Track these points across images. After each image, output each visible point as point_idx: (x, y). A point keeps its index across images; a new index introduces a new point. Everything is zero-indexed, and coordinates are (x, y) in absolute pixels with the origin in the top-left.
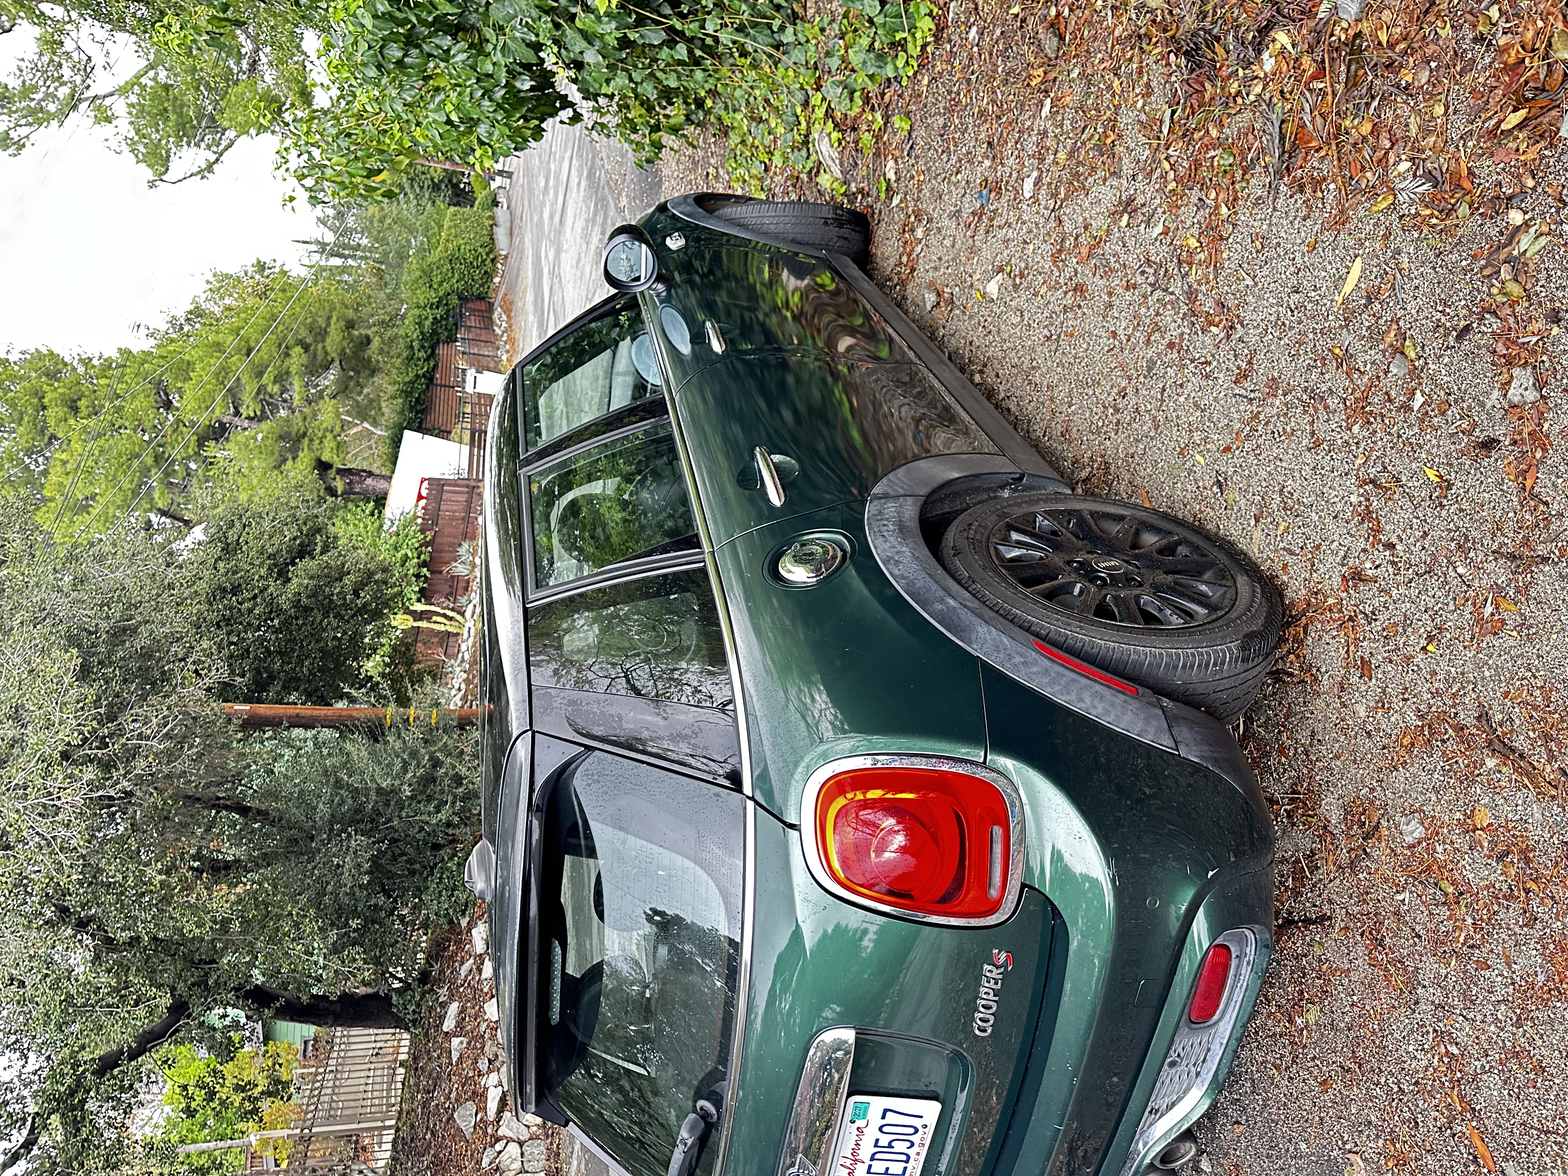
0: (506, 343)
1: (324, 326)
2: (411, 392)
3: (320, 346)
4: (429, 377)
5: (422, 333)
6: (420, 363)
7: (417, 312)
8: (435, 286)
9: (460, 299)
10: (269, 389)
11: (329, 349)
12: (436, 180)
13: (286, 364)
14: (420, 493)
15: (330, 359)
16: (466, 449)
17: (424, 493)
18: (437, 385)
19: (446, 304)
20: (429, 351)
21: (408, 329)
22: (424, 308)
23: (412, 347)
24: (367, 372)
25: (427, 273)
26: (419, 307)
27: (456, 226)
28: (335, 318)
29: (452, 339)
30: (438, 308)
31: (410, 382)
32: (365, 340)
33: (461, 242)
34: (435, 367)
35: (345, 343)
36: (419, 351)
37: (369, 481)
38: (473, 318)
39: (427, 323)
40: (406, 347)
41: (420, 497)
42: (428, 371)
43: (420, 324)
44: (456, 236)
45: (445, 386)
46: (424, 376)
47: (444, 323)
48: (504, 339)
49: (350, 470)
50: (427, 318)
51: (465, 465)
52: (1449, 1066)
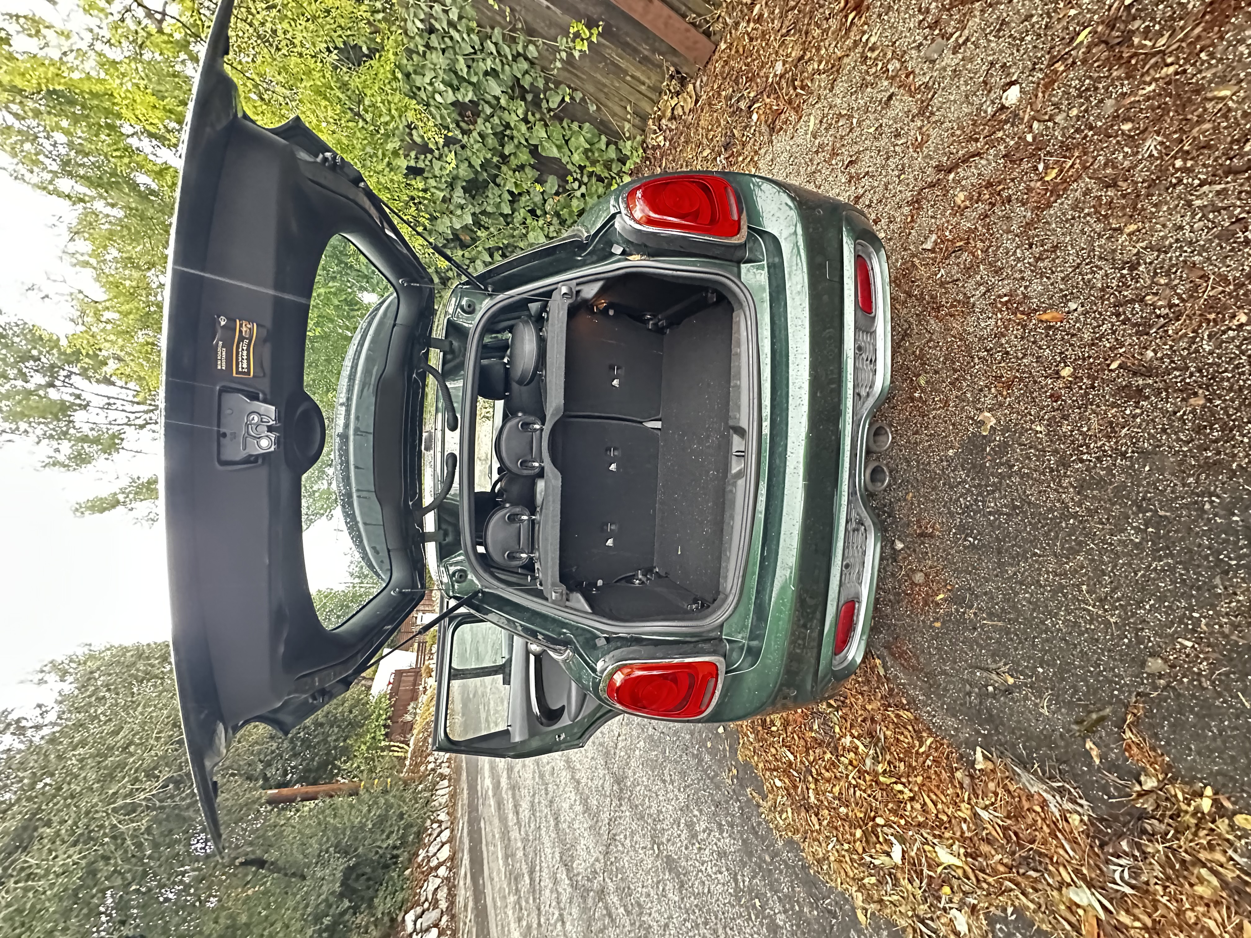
14: (390, 681)
16: (415, 654)
17: (392, 680)
41: (389, 683)
51: (414, 661)
52: (1007, 309)
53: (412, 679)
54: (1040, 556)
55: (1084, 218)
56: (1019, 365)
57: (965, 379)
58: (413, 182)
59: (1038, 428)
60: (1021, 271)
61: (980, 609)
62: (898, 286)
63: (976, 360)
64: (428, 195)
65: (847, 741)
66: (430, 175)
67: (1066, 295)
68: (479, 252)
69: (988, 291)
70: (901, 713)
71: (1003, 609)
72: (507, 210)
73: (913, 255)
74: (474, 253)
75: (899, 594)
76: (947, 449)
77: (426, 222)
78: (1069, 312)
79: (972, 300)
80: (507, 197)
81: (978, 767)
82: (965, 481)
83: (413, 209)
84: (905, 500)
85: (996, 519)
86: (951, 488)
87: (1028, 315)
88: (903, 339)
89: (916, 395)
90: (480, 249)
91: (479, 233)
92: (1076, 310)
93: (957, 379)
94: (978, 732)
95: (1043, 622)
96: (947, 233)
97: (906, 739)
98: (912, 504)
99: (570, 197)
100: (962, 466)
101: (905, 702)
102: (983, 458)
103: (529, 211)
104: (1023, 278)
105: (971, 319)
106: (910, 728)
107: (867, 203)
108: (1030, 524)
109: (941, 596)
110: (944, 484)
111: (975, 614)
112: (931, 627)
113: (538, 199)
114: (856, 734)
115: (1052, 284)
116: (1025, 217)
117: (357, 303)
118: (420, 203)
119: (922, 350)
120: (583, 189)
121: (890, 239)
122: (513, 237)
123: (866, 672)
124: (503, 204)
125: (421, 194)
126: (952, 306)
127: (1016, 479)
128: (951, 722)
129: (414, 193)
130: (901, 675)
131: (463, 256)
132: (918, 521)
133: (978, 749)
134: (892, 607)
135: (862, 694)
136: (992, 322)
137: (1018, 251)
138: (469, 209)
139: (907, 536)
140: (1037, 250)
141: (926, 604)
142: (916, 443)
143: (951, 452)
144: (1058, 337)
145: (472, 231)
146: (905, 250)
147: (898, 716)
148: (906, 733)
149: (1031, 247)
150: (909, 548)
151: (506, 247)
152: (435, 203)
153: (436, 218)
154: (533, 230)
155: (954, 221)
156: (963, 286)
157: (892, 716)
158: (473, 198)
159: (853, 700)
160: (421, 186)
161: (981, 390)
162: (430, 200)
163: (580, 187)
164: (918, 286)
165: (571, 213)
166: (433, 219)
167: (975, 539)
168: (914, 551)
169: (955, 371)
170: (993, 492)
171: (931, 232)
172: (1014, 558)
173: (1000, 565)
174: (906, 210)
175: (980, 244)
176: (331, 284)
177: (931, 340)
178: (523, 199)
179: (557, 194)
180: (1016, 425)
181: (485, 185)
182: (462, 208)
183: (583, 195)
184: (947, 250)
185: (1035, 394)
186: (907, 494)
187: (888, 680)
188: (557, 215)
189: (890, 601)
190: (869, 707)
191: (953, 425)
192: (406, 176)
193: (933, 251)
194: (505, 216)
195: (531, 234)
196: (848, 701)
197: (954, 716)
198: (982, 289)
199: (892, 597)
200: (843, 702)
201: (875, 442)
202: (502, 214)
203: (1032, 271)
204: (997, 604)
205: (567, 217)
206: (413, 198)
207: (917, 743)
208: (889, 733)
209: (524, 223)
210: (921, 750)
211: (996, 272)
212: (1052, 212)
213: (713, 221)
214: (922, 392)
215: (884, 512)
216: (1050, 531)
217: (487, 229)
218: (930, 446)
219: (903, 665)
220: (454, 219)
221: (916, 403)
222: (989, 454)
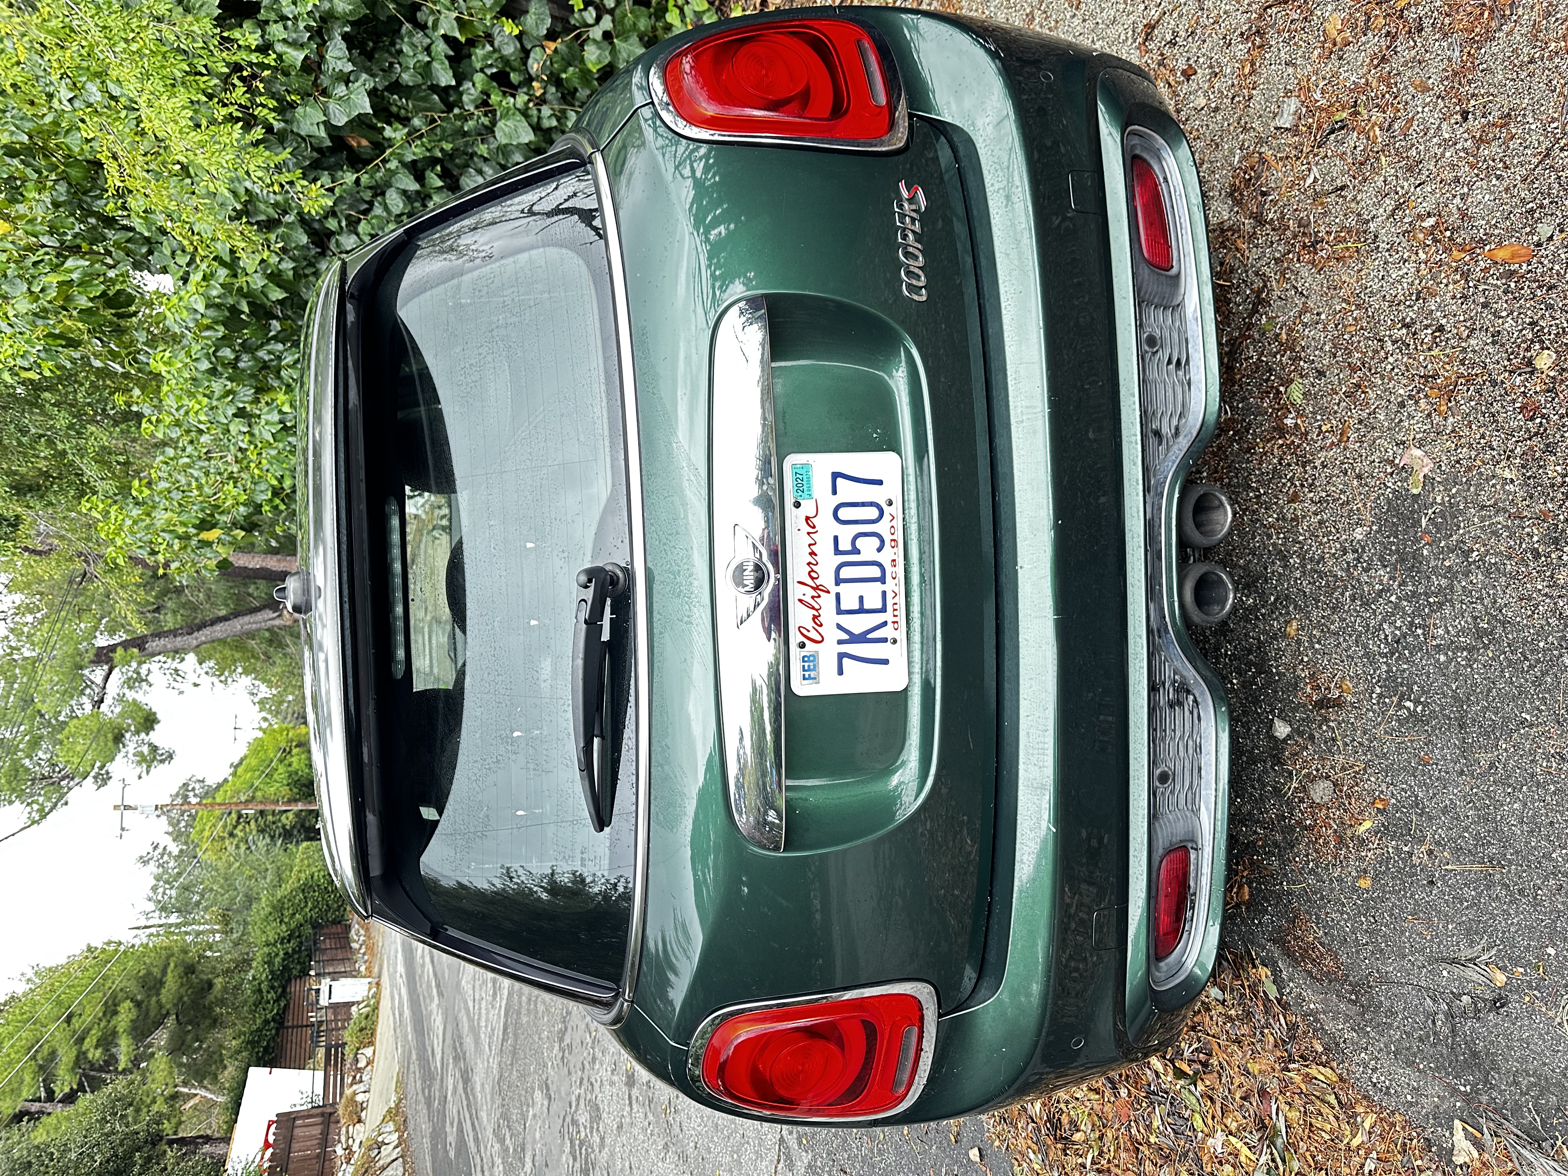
0: (364, 954)
1: (159, 976)
2: (258, 1042)
3: (154, 999)
4: (280, 1020)
5: (272, 972)
6: (270, 1006)
7: (266, 950)
8: (286, 920)
9: (314, 927)
10: (90, 1056)
11: (164, 1001)
12: (288, 827)
13: (113, 1023)
14: (266, 1140)
15: (164, 1012)
16: (320, 1075)
17: (271, 1139)
18: (288, 1028)
19: (299, 936)
20: (280, 990)
21: (257, 971)
22: (274, 945)
23: (260, 991)
24: (208, 1022)
25: (278, 908)
26: (268, 945)
27: (308, 858)
28: (172, 965)
29: (304, 973)
30: (289, 941)
31: (256, 1031)
32: (206, 986)
33: (315, 869)
34: (287, 1006)
35: (182, 991)
36: (268, 992)
37: (207, 1148)
38: (328, 941)
39: (278, 960)
40: (254, 992)
41: (267, 1145)
42: (278, 1014)
43: (270, 963)
44: (309, 866)
45: (298, 1027)
46: (274, 1020)
47: (296, 956)
48: (362, 951)
49: (183, 1138)
50: (277, 955)
51: (319, 1090)
52: (1435, 241)
53: (317, 1131)
54: (1531, 726)
55: (1551, 59)
56: (1464, 350)
57: (1372, 386)
58: (236, 34)
59: (1507, 474)
60: (1453, 166)
61: (1438, 843)
62: (1238, 203)
63: (1389, 347)
64: (271, 60)
65: (1217, 1142)
66: (273, 16)
67: (1532, 211)
68: (392, 173)
69: (1398, 207)
70: (1313, 1071)
71: (1477, 837)
72: (445, 78)
73: (1261, 141)
74: (379, 175)
75: (1292, 829)
76: (1351, 527)
77: (271, 117)
78: (1539, 245)
79: (1372, 226)
80: (441, 48)
81: (1459, 1160)
82: (1387, 590)
83: (241, 89)
84: (1285, 636)
85: (1450, 660)
86: (1366, 604)
87: (1472, 251)
88: (1255, 311)
89: (1289, 422)
90: (393, 165)
91: (388, 132)
92: (1551, 238)
93: (1358, 386)
94: (1454, 1091)
95: (1548, 856)
96: (1317, 96)
97: (1327, 1124)
98: (1299, 642)
99: (581, 41)
100: (1382, 559)
101: (1320, 1049)
102: (1417, 541)
103: (493, 77)
104: (1457, 180)
105: (1373, 264)
106: (1332, 1099)
107: (1168, 37)
108: (1510, 663)
109: (1367, 825)
110: (1353, 598)
111: (1430, 852)
112: (1355, 889)
113: (510, 50)
114: (1233, 1126)
115: (1507, 190)
116: (1450, 59)
117: (130, 300)
118: (254, 76)
119: (1291, 330)
120: (607, 23)
121: (1216, 109)
122: (465, 134)
123: (1242, 995)
124: (436, 65)
125: (254, 58)
126: (1339, 240)
127: (1478, 578)
128: (1405, 1076)
129: (241, 57)
130: (1308, 994)
131: (357, 182)
132: (1312, 676)
133: (1457, 1123)
134: (1280, 856)
135: (1238, 1042)
136: (1411, 267)
137: (1444, 126)
138: (364, 82)
139: (1295, 710)
140: (1475, 124)
141: (1341, 841)
142: (1295, 519)
143: (1359, 534)
144: (1526, 291)
145: (373, 127)
146: (1245, 130)
147: (1309, 1079)
148: (1325, 1110)
149: (1465, 119)
150: (1301, 734)
151: (450, 156)
152: (286, 74)
153: (292, 106)
154: (506, 115)
155: (1327, 70)
156: (1354, 198)
157: (1298, 1079)
158: (370, 56)
159: (1222, 1056)
160: (254, 39)
161: (1402, 405)
162: (275, 69)
163: (598, 19)
164: (1274, 202)
165: (585, 74)
166: (285, 108)
167: (1417, 702)
168: (1312, 738)
169: (1353, 369)
170: (1441, 604)
171: (1288, 93)
172: (1487, 734)
173: (1465, 749)
174: (1240, 49)
175: (1377, 116)
176: (70, 263)
177: (1305, 310)
178: (479, 52)
179: (551, 35)
180: (1469, 469)
181: (392, 30)
182: (347, 82)
183: (607, 35)
184: (1319, 128)
185: (1497, 407)
186: (1287, 622)
187: (1285, 1006)
188: (555, 80)
189: (1276, 844)
190: (1254, 1068)
191: (1359, 477)
192: (220, 21)
193: (1294, 130)
194: (444, 92)
195: (501, 124)
196: (1214, 1061)
197: (1410, 1064)
198: (1389, 204)
199: (1278, 837)
200: (1205, 1065)
201: (1198, 525)
202: (435, 88)
203: (1472, 166)
204: (1466, 829)
205: (576, 82)
206: (237, 68)
207: (1347, 1129)
208: (1294, 1115)
209: (485, 103)
210: (1355, 1142)
211: (1410, 169)
212: (1495, 50)
213: (838, 110)
214: (1299, 415)
215: (1250, 664)
216: (1544, 673)
217: (405, 121)
218: (1321, 522)
219: (1310, 973)
220: (332, 106)
221: (1290, 439)
222: (1427, 532)
